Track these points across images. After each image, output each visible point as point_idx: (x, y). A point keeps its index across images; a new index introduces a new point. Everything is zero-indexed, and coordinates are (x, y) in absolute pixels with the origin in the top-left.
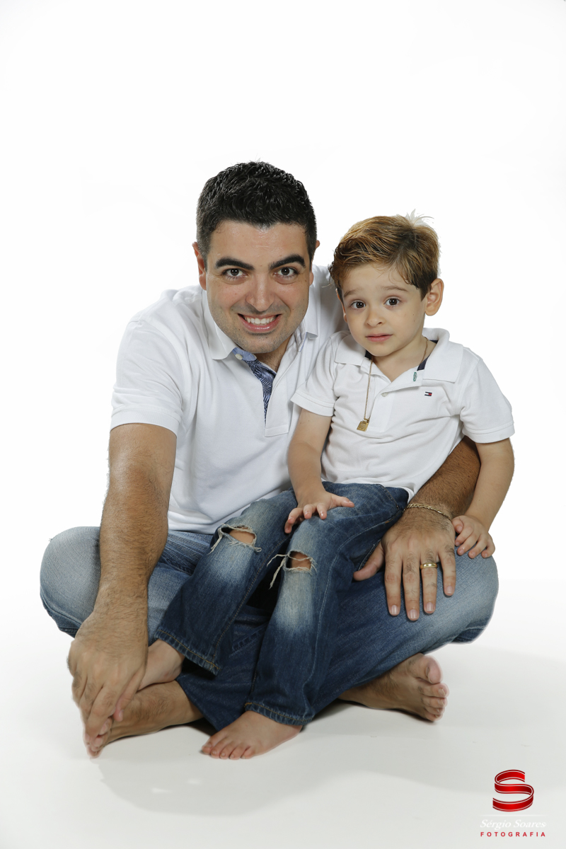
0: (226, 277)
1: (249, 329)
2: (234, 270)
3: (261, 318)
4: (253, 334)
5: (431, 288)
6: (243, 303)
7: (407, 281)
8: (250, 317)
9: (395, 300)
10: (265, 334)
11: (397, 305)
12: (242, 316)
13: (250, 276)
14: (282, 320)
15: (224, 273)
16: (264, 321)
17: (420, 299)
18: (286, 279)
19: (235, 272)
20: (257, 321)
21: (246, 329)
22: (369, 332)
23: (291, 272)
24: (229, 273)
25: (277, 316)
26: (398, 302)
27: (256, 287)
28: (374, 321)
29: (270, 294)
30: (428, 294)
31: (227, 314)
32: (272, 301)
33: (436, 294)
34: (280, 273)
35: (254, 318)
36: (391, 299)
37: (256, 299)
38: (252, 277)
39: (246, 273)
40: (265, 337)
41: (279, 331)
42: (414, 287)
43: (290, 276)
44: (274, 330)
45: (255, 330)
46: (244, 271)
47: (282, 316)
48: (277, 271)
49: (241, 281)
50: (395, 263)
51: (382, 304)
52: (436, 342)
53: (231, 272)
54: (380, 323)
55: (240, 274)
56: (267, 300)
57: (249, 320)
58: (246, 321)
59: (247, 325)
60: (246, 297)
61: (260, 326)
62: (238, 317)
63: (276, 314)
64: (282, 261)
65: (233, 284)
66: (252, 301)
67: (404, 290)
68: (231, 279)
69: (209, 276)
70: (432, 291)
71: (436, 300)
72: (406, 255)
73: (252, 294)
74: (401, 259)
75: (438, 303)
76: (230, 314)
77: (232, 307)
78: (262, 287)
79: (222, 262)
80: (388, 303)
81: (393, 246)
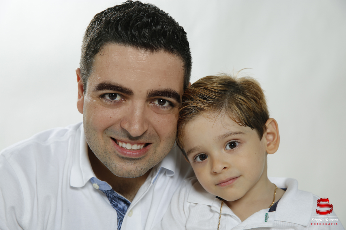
0: (104, 100)
1: (120, 152)
2: (112, 94)
3: (132, 144)
4: (123, 158)
5: (266, 128)
6: (117, 127)
7: (240, 124)
8: (122, 142)
9: (234, 143)
10: (134, 159)
11: (237, 148)
12: (114, 140)
13: (127, 101)
14: (151, 148)
15: (103, 96)
16: (135, 147)
17: (258, 139)
18: (163, 109)
19: (113, 96)
20: (128, 146)
21: (117, 152)
22: (216, 179)
23: (167, 104)
24: (107, 97)
25: (147, 145)
26: (237, 144)
27: (133, 112)
28: (219, 167)
29: (144, 121)
30: (265, 134)
31: (100, 136)
32: (146, 128)
33: (273, 134)
34: (156, 102)
35: (126, 143)
36: (229, 143)
37: (130, 124)
38: (130, 102)
39: (124, 98)
40: (133, 162)
41: (147, 159)
42: (248, 128)
43: (166, 107)
44: (143, 157)
45: (125, 154)
46: (122, 96)
47: (151, 145)
48: (154, 100)
49: (118, 104)
50: (223, 109)
51: (223, 150)
52: (285, 190)
53: (109, 96)
54: (225, 168)
55: (118, 98)
56: (142, 125)
57: (120, 144)
58: (118, 145)
59: (118, 148)
60: (121, 121)
61: (131, 150)
62: (111, 141)
63: (147, 142)
64: (159, 92)
65: (110, 106)
66: (126, 126)
67: (240, 133)
68: (109, 103)
69: (87, 97)
70: (268, 131)
71: (274, 139)
72: (233, 100)
73: (127, 119)
74: (229, 103)
75: (277, 141)
76: (103, 137)
77: (105, 130)
78: (138, 113)
79: (102, 87)
80: (228, 147)
81: (219, 93)
